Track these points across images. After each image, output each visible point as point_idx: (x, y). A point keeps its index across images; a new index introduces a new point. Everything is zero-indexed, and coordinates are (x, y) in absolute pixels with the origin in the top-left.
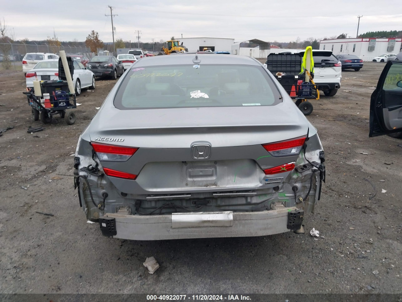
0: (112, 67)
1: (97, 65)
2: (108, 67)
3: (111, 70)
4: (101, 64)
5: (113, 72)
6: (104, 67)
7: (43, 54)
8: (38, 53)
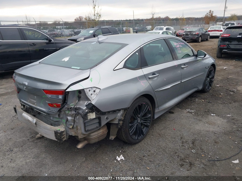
0: (198, 35)
1: (189, 33)
2: (195, 35)
3: (197, 36)
4: (191, 33)
5: (198, 38)
6: (193, 35)
7: (163, 27)
8: (161, 27)
